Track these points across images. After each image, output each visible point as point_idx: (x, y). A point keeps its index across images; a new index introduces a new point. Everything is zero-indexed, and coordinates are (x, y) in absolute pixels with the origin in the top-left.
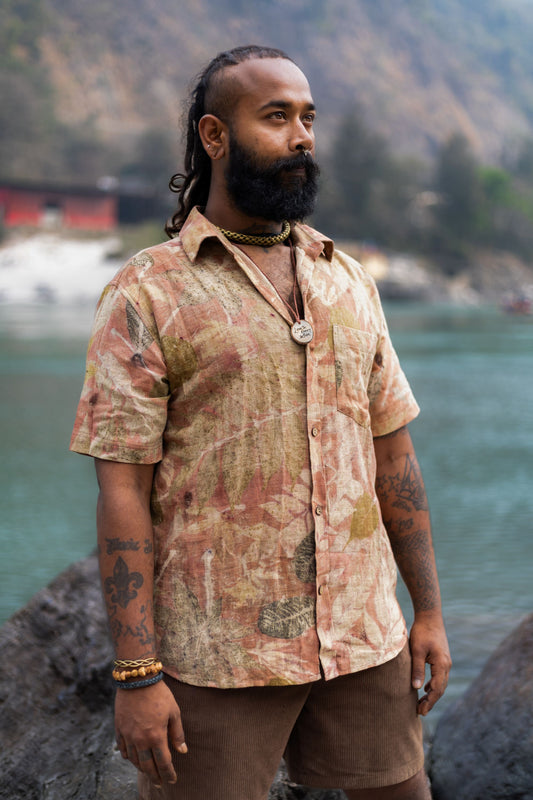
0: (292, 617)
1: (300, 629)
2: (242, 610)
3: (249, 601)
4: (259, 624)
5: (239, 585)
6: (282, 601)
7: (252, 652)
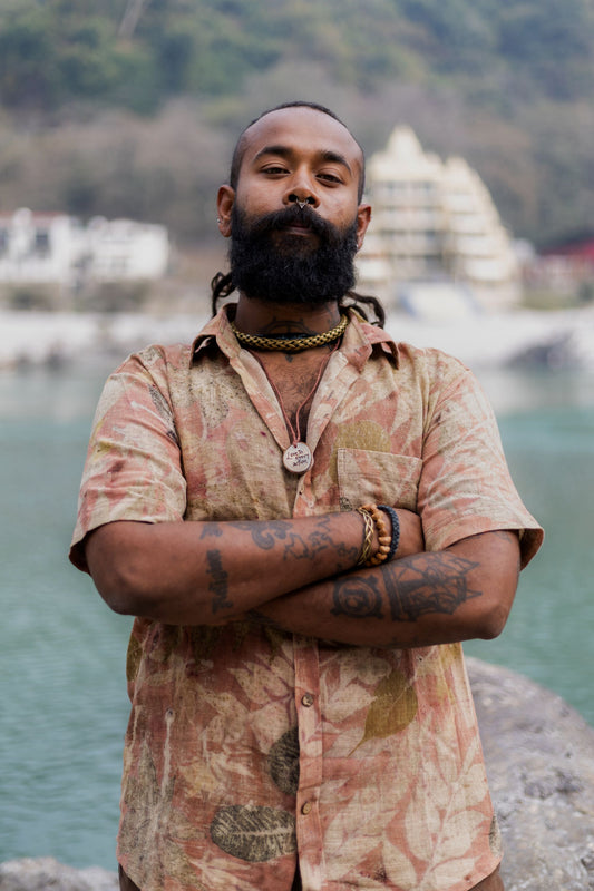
0: (257, 834)
1: (267, 853)
2: (193, 802)
3: (205, 793)
4: (212, 828)
5: (195, 766)
6: (248, 807)
7: (195, 863)
